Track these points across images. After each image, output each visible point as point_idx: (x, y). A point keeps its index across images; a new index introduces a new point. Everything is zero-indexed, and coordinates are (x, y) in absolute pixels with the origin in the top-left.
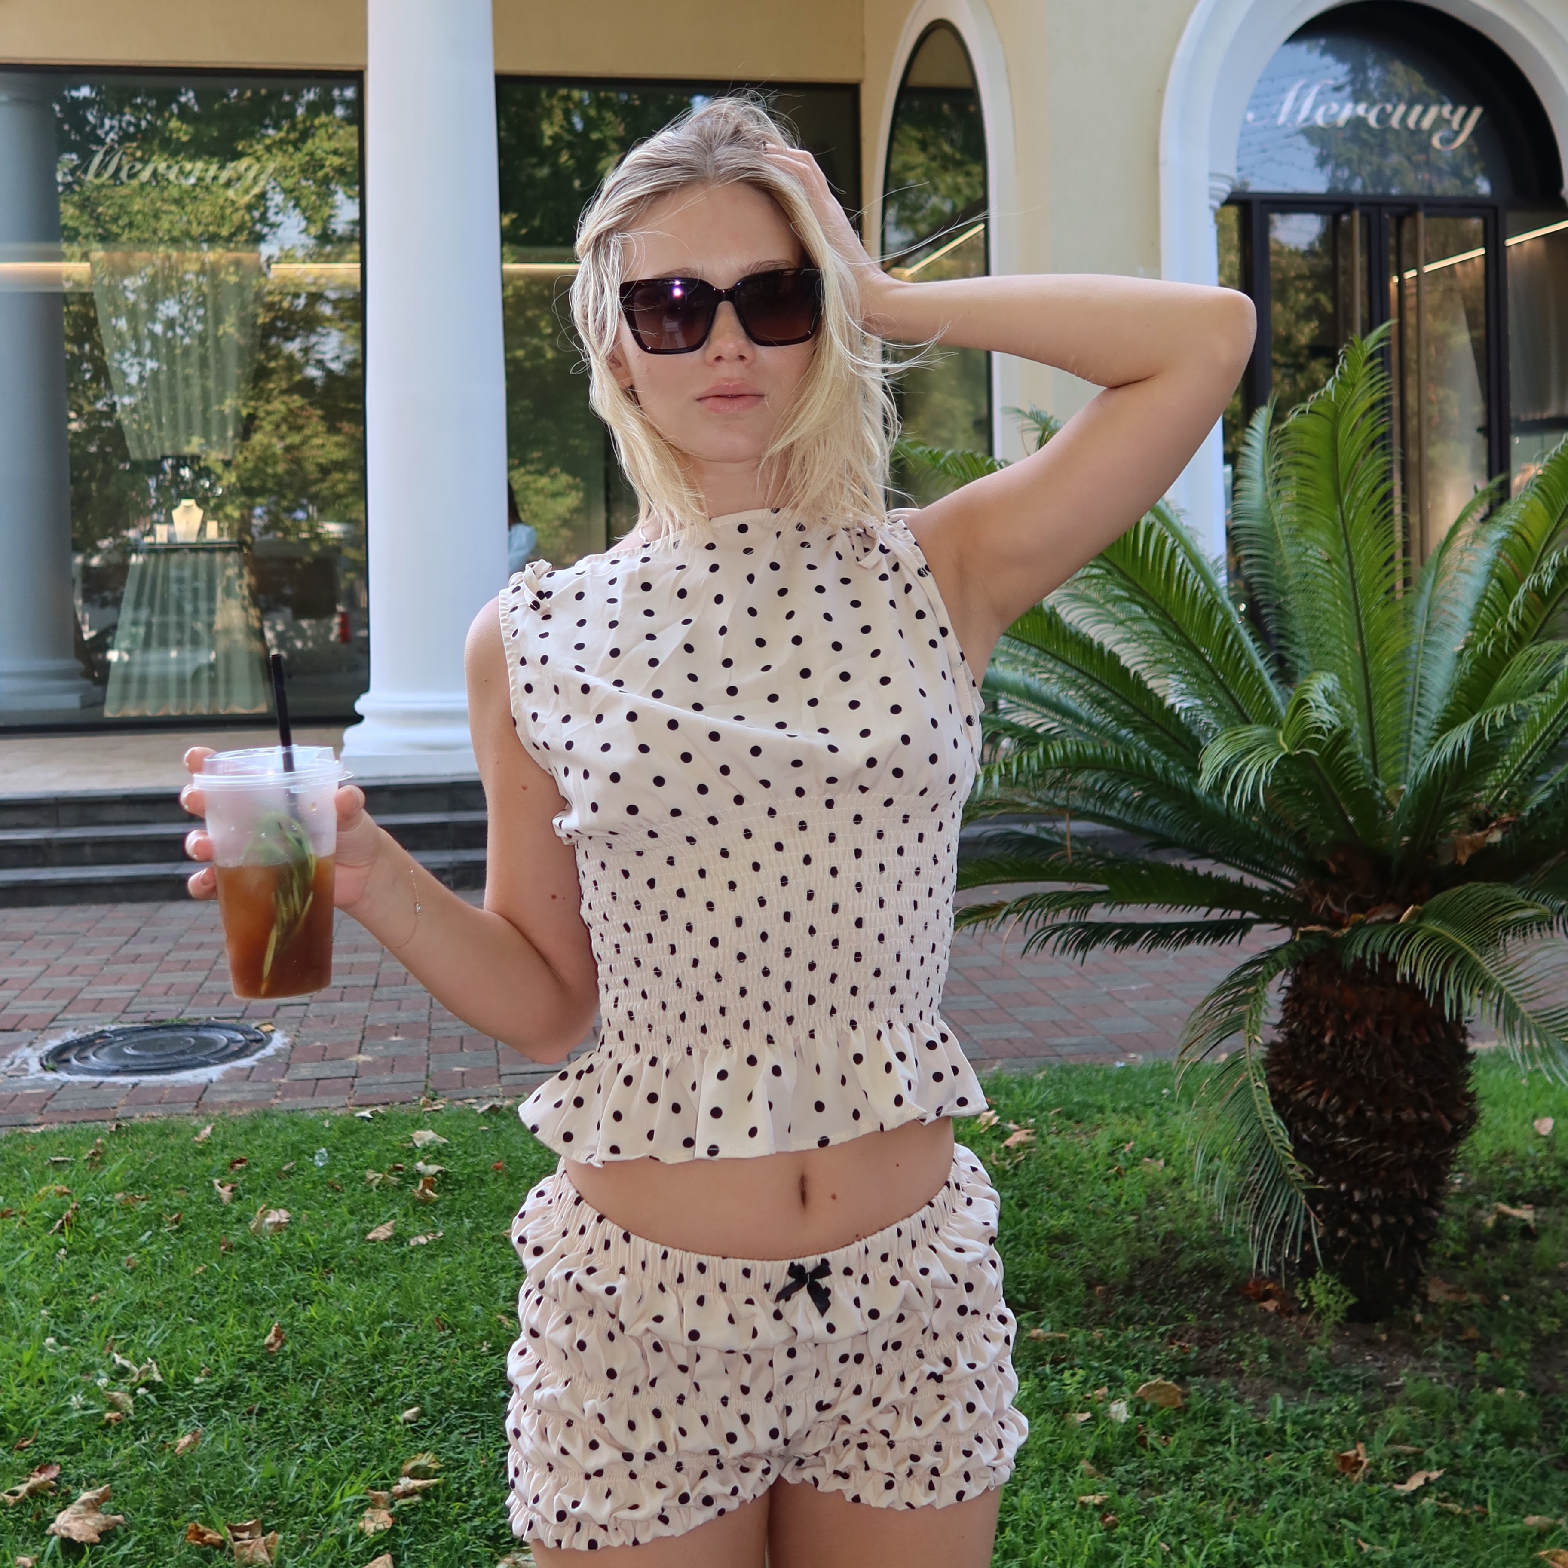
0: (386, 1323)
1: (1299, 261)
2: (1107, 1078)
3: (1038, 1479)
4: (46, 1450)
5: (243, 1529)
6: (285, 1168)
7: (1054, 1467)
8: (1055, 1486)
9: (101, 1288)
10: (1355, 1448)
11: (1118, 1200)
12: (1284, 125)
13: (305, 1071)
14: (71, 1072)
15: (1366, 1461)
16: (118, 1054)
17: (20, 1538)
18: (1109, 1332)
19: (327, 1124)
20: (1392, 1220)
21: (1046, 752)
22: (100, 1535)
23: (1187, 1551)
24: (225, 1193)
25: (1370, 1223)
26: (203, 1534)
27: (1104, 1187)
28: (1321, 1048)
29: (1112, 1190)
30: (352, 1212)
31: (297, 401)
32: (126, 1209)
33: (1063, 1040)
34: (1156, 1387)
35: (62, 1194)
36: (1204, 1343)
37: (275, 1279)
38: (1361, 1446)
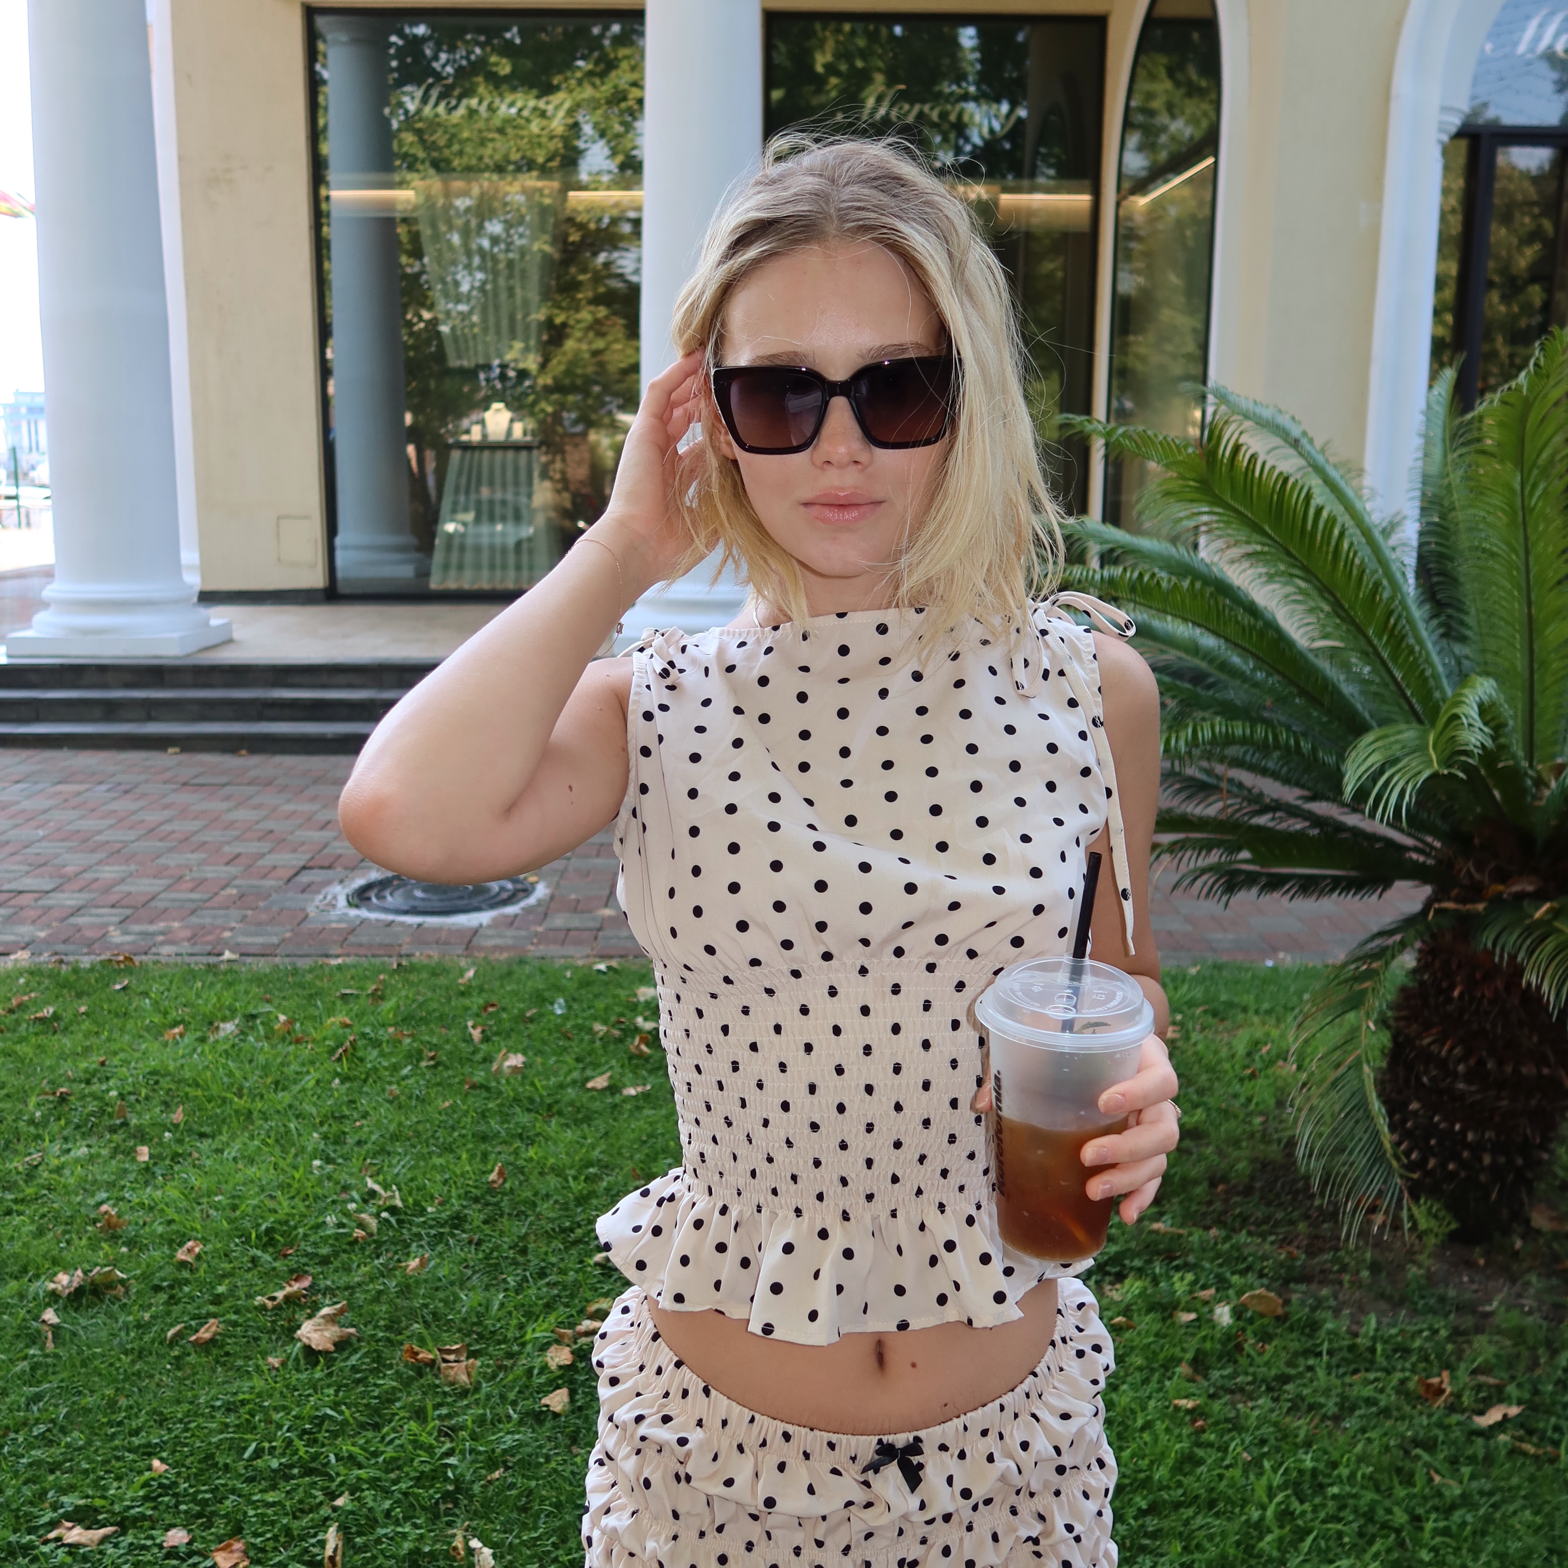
0: (591, 1170)
1: (1527, 185)
2: (1253, 977)
3: (1138, 1376)
4: (304, 1260)
5: (449, 1352)
6: (529, 1014)
7: (1155, 1365)
8: (1153, 1385)
9: (365, 1115)
10: (1439, 1375)
11: (1249, 1100)
12: (1523, 55)
13: (559, 921)
14: (370, 909)
15: (1449, 1390)
16: (409, 896)
17: (274, 1337)
18: (1223, 1233)
19: (568, 974)
20: (1502, 1160)
21: (1195, 732)
22: (335, 1344)
23: (1267, 1464)
24: (476, 1034)
25: (1480, 1160)
26: (417, 1354)
27: (1238, 1087)
28: (1449, 1000)
29: (1244, 1090)
30: (578, 1060)
31: (602, 312)
32: (396, 1042)
33: (1219, 936)
34: (1259, 1297)
35: (347, 1026)
36: (1311, 1252)
37: (505, 1118)
38: (1446, 1374)
